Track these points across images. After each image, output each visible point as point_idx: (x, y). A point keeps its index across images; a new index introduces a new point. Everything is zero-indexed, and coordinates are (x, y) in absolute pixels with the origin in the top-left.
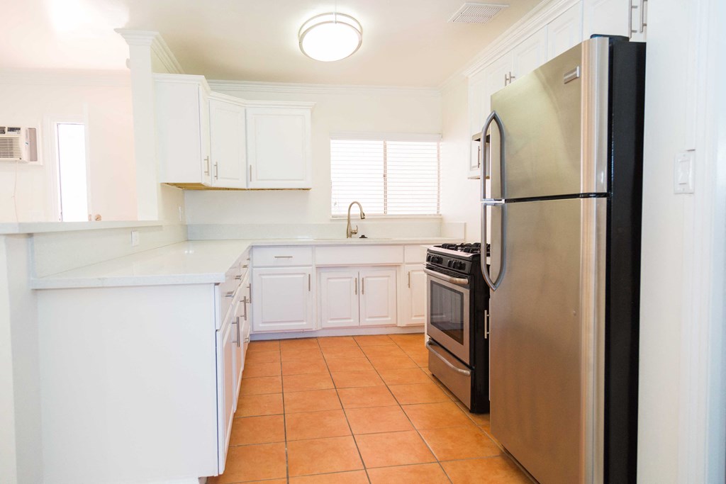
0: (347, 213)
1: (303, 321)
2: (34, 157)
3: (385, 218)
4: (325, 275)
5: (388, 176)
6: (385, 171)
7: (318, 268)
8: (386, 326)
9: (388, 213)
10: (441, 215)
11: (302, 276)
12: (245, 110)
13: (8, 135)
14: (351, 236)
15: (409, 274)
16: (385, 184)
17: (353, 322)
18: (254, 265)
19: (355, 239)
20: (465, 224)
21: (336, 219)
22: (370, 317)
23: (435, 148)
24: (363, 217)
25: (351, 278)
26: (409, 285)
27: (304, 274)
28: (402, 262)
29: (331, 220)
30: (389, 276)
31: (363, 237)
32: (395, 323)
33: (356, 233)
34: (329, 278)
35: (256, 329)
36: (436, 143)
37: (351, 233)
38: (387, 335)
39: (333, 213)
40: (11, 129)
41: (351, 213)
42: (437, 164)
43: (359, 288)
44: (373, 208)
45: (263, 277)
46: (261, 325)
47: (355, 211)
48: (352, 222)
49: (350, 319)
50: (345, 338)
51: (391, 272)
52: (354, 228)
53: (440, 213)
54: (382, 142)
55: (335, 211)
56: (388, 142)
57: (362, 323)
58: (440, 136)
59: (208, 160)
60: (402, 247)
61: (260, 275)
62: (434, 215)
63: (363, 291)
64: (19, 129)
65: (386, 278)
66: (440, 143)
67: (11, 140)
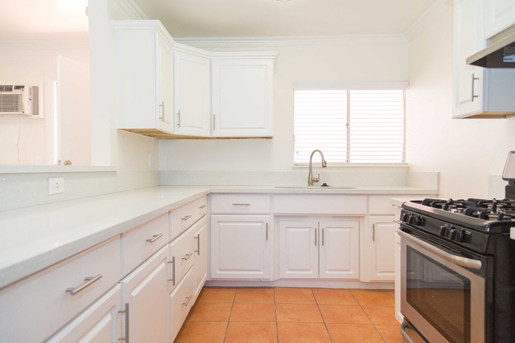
0: (309, 161)
1: (259, 270)
2: (36, 111)
3: (347, 167)
4: (283, 223)
5: (351, 125)
6: (348, 120)
7: (278, 217)
8: (348, 280)
9: (351, 162)
10: (407, 164)
11: (260, 224)
12: (211, 62)
13: (15, 92)
14: (312, 184)
15: (373, 227)
16: (348, 133)
17: (311, 274)
18: (213, 212)
19: (317, 188)
20: (439, 174)
21: (298, 166)
22: (330, 270)
23: (402, 95)
24: (324, 165)
25: (311, 228)
26: (374, 238)
27: (262, 222)
28: (366, 213)
29: (293, 168)
30: (351, 228)
31: (325, 185)
32: (358, 278)
33: (317, 181)
34: (287, 228)
35: (214, 276)
36: (402, 91)
37: (312, 181)
38: (349, 289)
39: (296, 161)
40: (17, 87)
41: (313, 161)
42: (402, 112)
43: (319, 239)
44: (335, 156)
45: (221, 224)
46: (218, 272)
47: (317, 159)
48: (313, 170)
49: (309, 270)
50: (303, 291)
51: (354, 224)
52: (315, 176)
53: (406, 162)
54: (346, 91)
55: (297, 159)
56: (351, 91)
57: (322, 276)
58: (407, 83)
59: (163, 105)
60: (366, 197)
61: (218, 222)
62: (400, 164)
63: (323, 242)
64: (23, 87)
65: (349, 230)
66: (407, 91)
67: (17, 96)
